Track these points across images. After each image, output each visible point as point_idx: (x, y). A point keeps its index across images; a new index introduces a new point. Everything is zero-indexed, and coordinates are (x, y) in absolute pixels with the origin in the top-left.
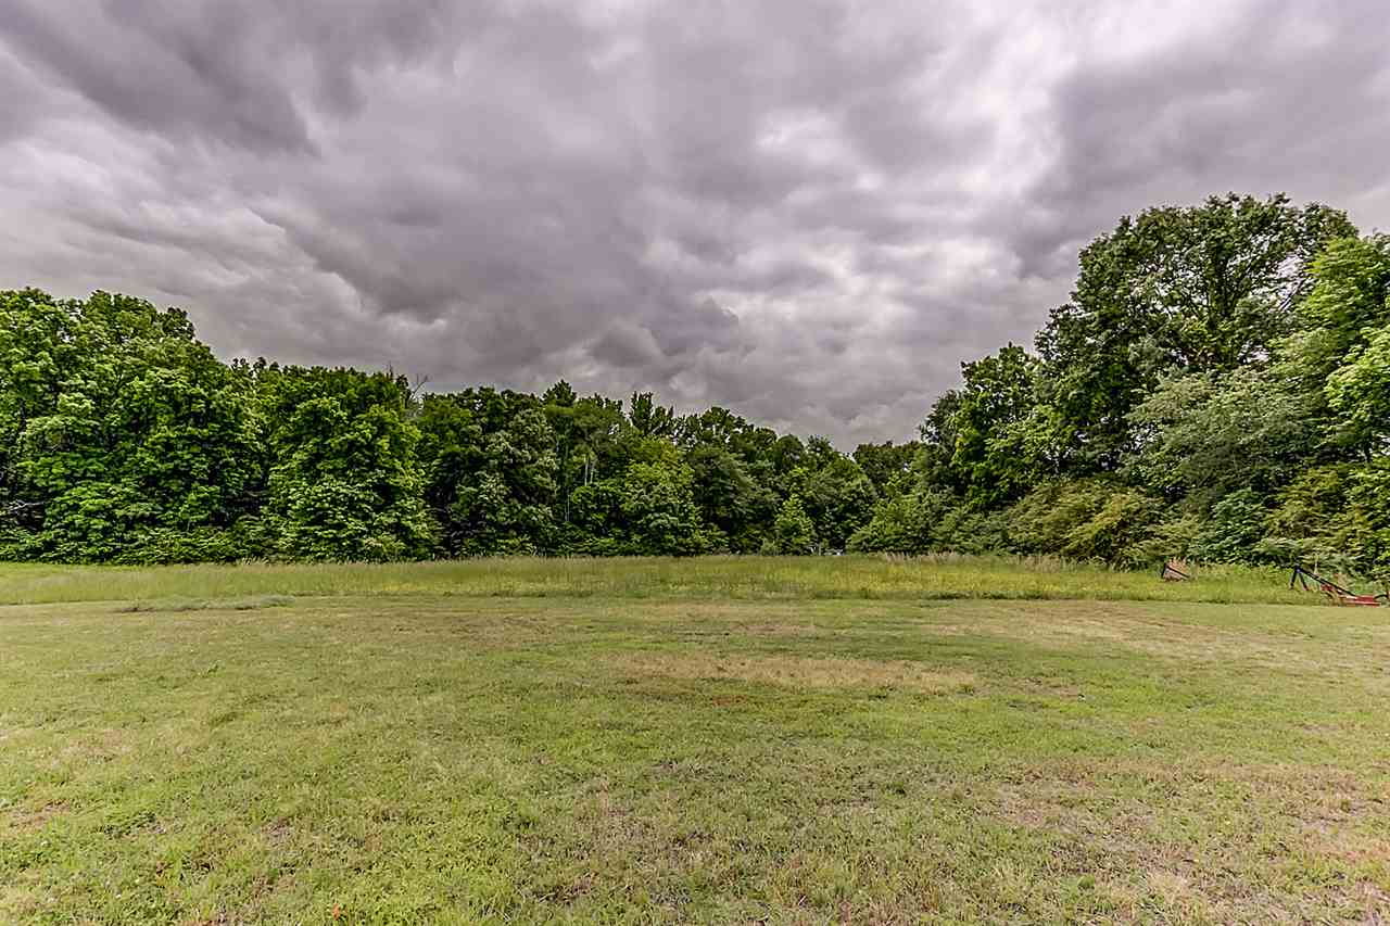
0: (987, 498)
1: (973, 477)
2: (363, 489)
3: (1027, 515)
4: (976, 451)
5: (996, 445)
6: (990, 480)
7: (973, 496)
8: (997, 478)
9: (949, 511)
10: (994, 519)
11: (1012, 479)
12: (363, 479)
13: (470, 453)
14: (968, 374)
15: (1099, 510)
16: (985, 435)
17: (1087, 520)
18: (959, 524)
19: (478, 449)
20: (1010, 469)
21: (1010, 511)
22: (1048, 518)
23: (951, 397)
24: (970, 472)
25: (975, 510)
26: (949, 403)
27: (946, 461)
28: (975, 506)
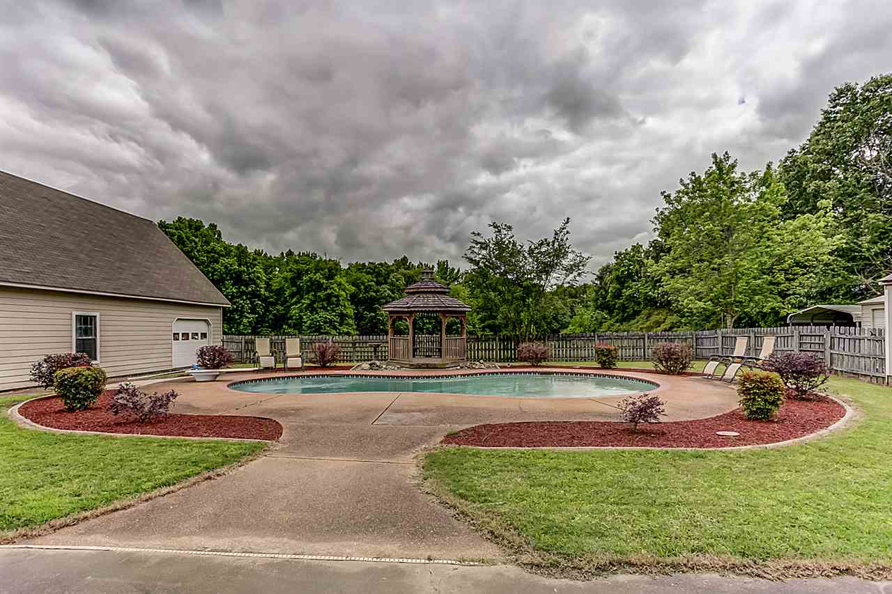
0: (623, 316)
1: (617, 306)
2: (335, 316)
3: (638, 324)
4: (618, 295)
5: (626, 292)
6: (624, 308)
7: (617, 315)
8: (627, 308)
9: (605, 322)
10: (625, 326)
11: (634, 309)
12: (334, 311)
13: (371, 296)
14: (617, 258)
15: (664, 322)
16: (623, 287)
17: (659, 326)
18: (609, 328)
19: (374, 294)
20: (633, 303)
21: (633, 322)
22: (645, 325)
23: (608, 266)
24: (616, 304)
25: (617, 322)
26: (606, 270)
27: (604, 298)
28: (617, 320)
